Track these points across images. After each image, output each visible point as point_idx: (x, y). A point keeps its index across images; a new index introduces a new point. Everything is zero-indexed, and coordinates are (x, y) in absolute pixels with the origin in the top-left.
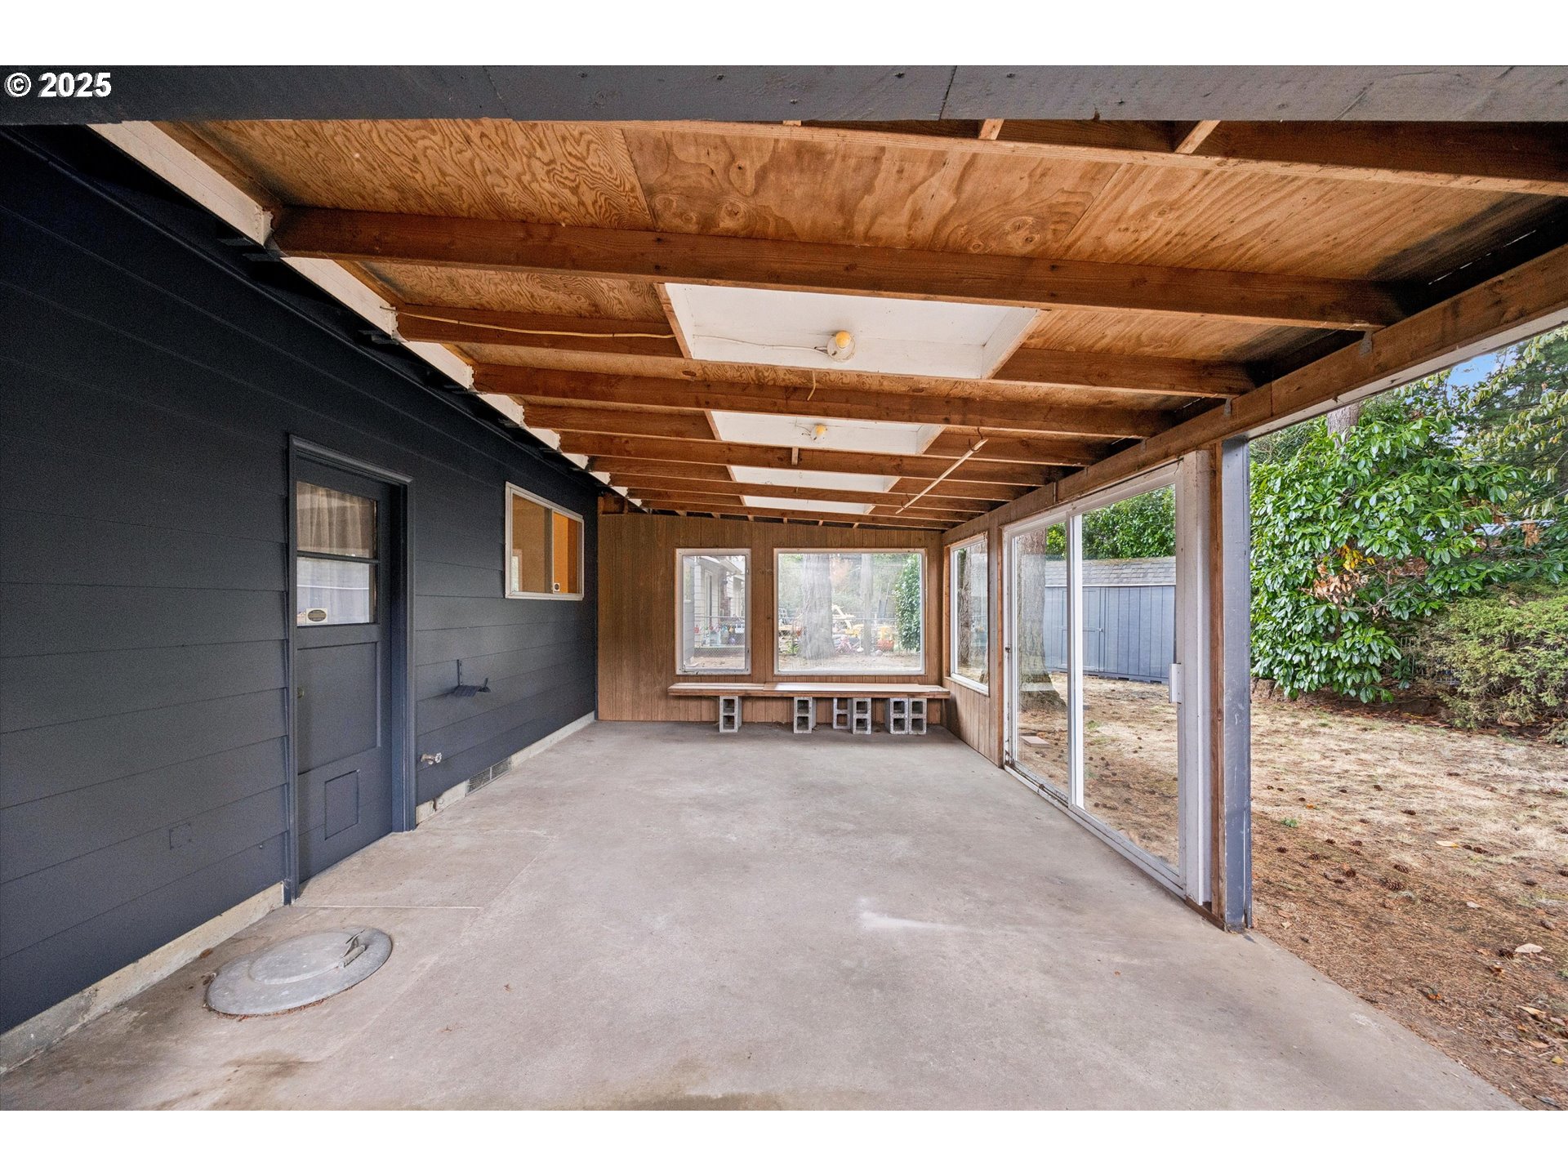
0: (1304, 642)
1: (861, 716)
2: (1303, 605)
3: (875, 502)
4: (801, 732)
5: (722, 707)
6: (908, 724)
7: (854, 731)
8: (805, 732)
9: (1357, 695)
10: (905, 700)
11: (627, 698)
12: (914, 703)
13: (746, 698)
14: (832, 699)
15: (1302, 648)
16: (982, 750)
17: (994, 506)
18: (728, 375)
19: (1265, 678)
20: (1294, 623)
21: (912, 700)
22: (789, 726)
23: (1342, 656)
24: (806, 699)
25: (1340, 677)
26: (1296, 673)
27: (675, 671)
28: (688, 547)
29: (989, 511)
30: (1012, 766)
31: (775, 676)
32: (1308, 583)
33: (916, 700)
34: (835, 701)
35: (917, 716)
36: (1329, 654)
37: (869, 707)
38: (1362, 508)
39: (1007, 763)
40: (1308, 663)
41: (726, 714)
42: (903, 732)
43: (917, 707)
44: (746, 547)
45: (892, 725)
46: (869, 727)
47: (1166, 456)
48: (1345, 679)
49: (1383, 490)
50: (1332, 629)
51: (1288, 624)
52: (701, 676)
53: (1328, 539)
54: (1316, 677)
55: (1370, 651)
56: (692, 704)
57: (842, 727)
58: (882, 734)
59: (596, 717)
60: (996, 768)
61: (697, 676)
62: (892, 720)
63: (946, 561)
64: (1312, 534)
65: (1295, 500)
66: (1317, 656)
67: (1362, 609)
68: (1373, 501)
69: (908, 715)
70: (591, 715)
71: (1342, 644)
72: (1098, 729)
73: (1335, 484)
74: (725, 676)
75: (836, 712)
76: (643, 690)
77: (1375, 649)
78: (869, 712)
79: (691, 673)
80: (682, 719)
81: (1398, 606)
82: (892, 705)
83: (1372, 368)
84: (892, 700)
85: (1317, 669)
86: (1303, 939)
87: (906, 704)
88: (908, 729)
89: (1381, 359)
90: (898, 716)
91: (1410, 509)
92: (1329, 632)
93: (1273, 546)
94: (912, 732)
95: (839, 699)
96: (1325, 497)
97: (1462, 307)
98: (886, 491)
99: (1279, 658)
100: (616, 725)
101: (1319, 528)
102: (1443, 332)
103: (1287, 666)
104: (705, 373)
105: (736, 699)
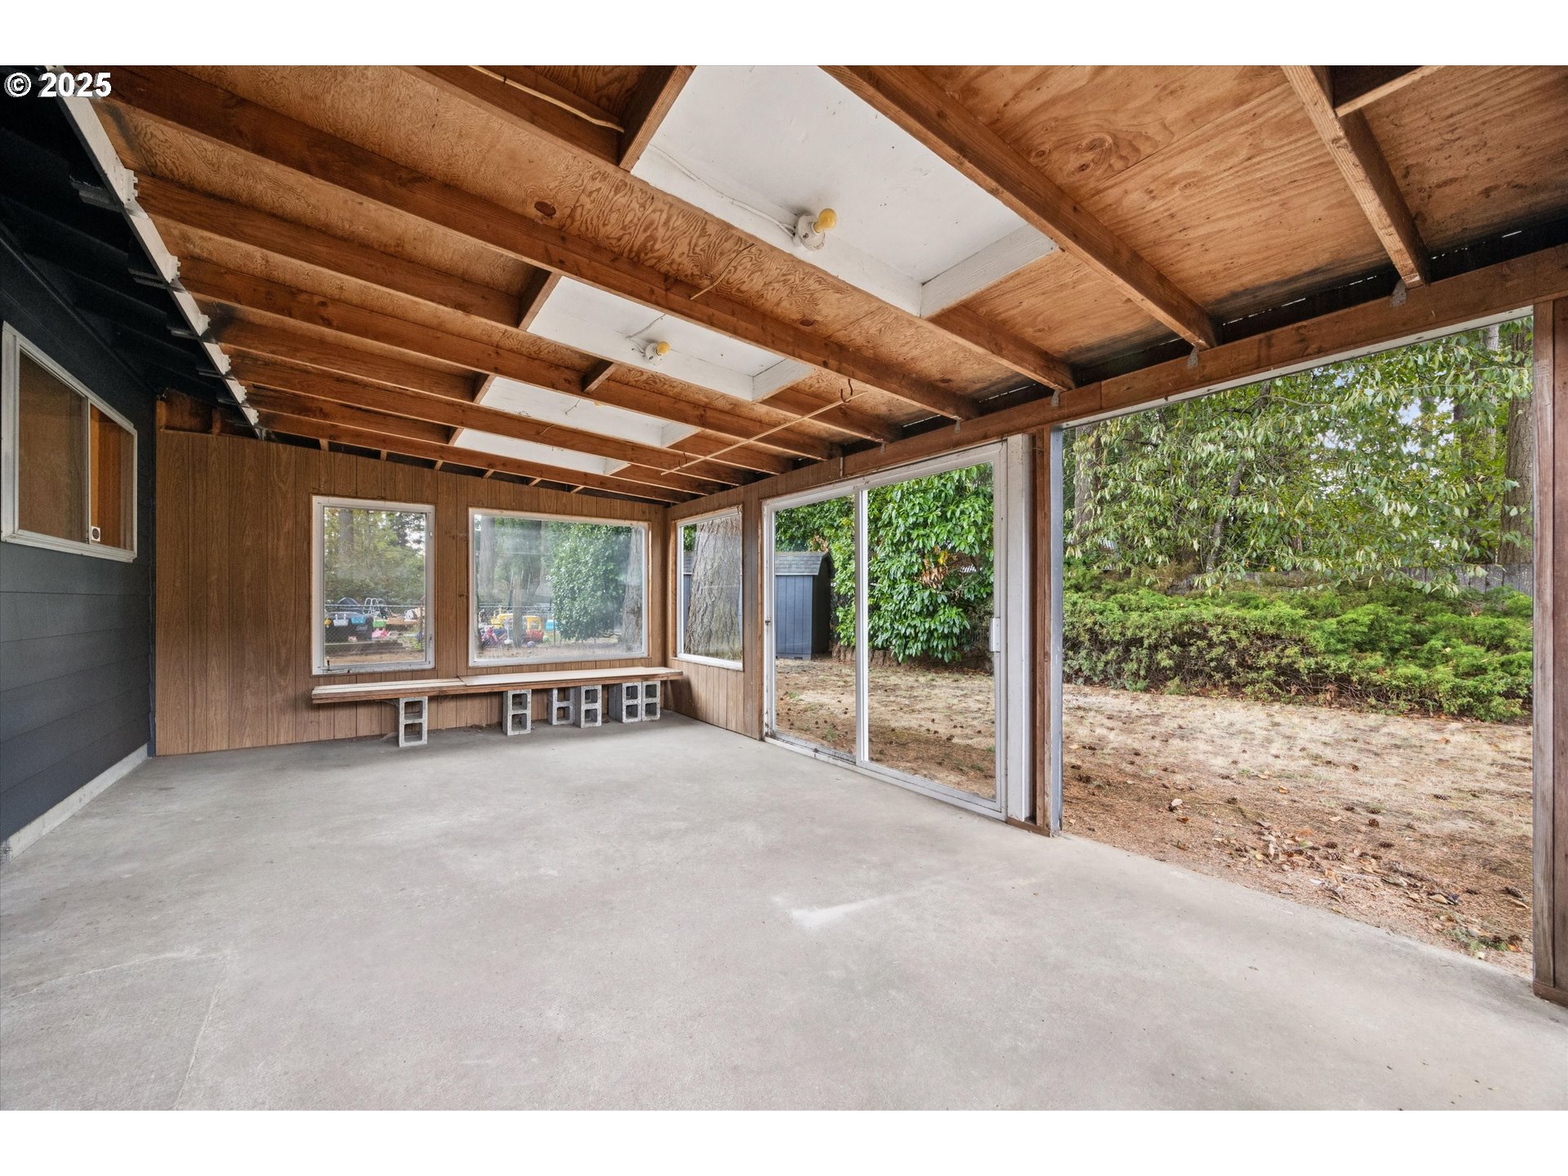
0: (913, 619)
1: (590, 706)
2: (915, 589)
3: (632, 460)
4: (517, 733)
5: (402, 712)
6: (641, 711)
7: (583, 724)
8: (523, 732)
9: (943, 657)
10: (638, 684)
11: (217, 715)
12: (647, 686)
13: (438, 697)
14: (551, 690)
15: (912, 624)
16: (732, 726)
17: (757, 477)
18: (603, 230)
19: (883, 648)
20: (908, 603)
21: (645, 684)
22: (500, 726)
23: (938, 628)
24: (523, 692)
25: (935, 644)
26: (907, 643)
27: (311, 671)
28: (334, 495)
29: (744, 484)
30: (773, 736)
31: (470, 668)
32: (919, 574)
33: (650, 683)
34: (555, 692)
35: (651, 700)
36: (930, 627)
37: (600, 695)
38: (951, 518)
39: (767, 734)
40: (916, 634)
41: (410, 722)
42: (636, 720)
43: (650, 691)
44: (428, 503)
45: (624, 713)
46: (599, 718)
47: (985, 437)
48: (937, 646)
49: (961, 506)
50: (931, 608)
51: (904, 605)
52: (356, 675)
53: (934, 539)
54: (919, 644)
55: (954, 623)
56: (342, 715)
57: (563, 722)
58: (613, 725)
59: (152, 752)
60: (757, 742)
61: (349, 674)
62: (624, 708)
63: (672, 537)
64: (923, 535)
65: (912, 509)
66: (922, 629)
67: (948, 593)
68: (958, 514)
69: (641, 701)
70: (142, 751)
71: (938, 619)
72: (800, 697)
73: (935, 498)
74: (395, 673)
75: (556, 704)
76: (250, 701)
77: (957, 622)
78: (600, 701)
79: (338, 672)
80: (323, 737)
81: (969, 591)
82: (624, 692)
83: (1197, 378)
84: (625, 686)
85: (921, 639)
86: (1090, 829)
87: (639, 688)
88: (642, 715)
89: (1207, 371)
90: (631, 702)
91: (980, 521)
92: (930, 611)
93: (892, 543)
94: (645, 718)
95: (560, 690)
96: (930, 509)
97: (1274, 341)
98: (664, 447)
99: (895, 632)
100: (198, 760)
101: (927, 531)
102: (1259, 356)
103: (901, 638)
104: (571, 216)
105: (425, 699)
